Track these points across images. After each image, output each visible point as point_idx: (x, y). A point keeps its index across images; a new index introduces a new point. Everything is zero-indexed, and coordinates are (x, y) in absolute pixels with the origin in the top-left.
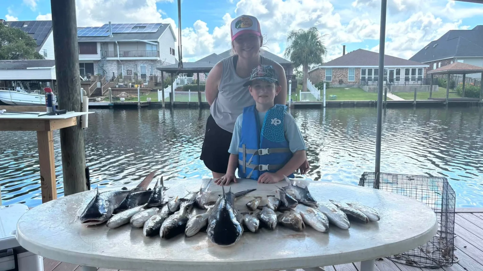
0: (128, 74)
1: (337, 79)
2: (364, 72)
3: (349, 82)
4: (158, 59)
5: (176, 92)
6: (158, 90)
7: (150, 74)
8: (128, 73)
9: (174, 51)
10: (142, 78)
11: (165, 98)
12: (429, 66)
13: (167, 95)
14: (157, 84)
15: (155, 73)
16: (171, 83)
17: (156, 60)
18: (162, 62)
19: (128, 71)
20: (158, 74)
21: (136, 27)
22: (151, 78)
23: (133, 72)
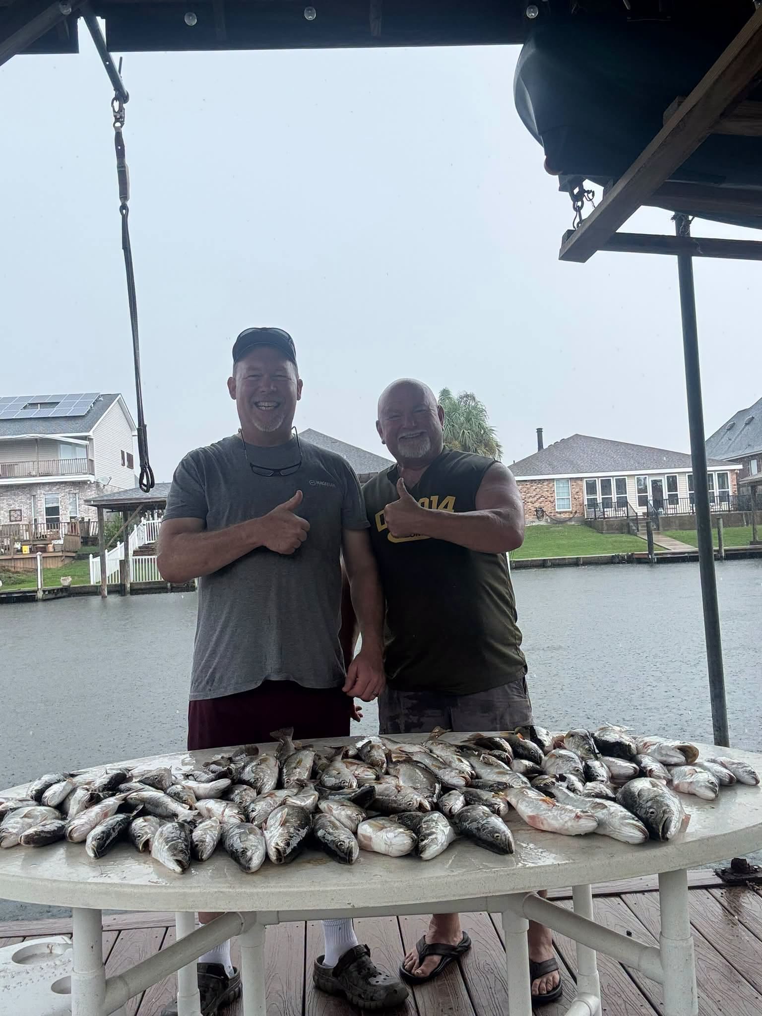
0: (10, 521)
1: (530, 506)
2: (591, 488)
3: (560, 513)
4: (92, 479)
5: (137, 557)
6: (91, 556)
7: (71, 518)
8: (13, 518)
9: (130, 458)
10: (48, 528)
11: (108, 574)
12: (740, 467)
13: (112, 567)
14: (87, 540)
15: (84, 515)
16: (123, 538)
17: (84, 483)
18: (102, 486)
19: (12, 513)
20: (91, 514)
21: (34, 405)
22: (72, 526)
23: (24, 515)
